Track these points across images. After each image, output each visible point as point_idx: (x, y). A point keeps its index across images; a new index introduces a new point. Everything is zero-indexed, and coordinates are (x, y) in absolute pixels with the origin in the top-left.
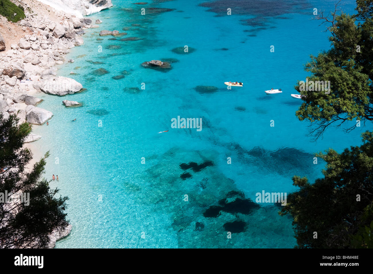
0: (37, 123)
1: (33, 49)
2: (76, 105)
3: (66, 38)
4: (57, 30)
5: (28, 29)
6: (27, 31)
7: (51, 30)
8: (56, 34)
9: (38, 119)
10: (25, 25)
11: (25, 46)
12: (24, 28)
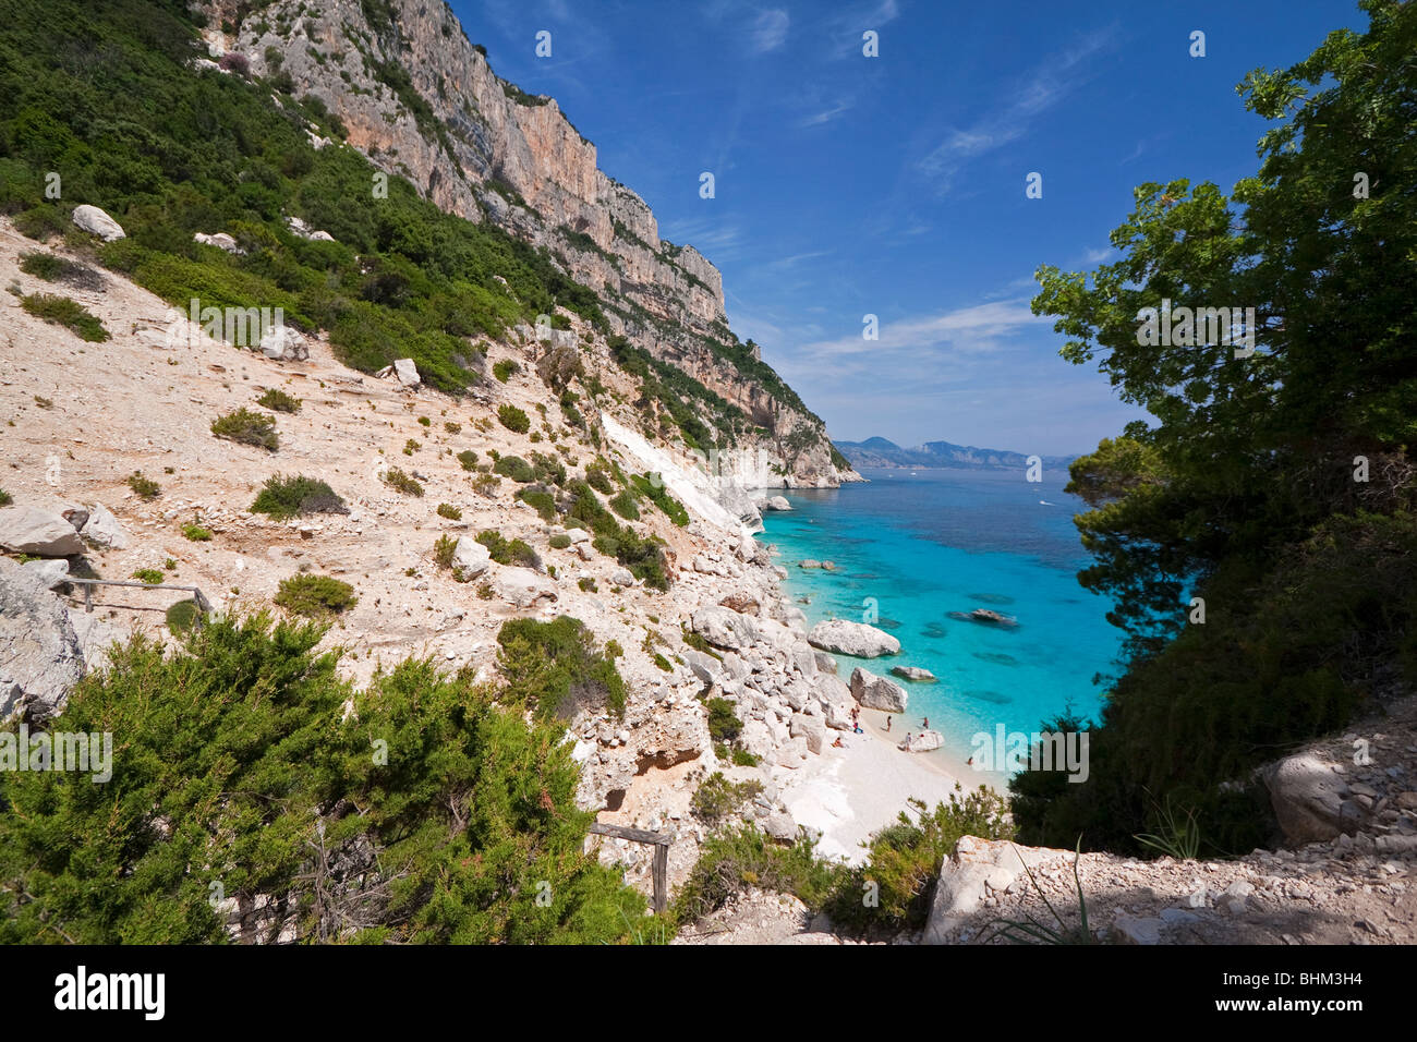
0: (894, 708)
1: (717, 574)
2: (928, 677)
3: (757, 564)
4: (745, 548)
5: (700, 541)
6: (699, 544)
7: (732, 548)
8: (742, 556)
9: (896, 699)
10: (695, 535)
11: (706, 569)
12: (694, 539)
